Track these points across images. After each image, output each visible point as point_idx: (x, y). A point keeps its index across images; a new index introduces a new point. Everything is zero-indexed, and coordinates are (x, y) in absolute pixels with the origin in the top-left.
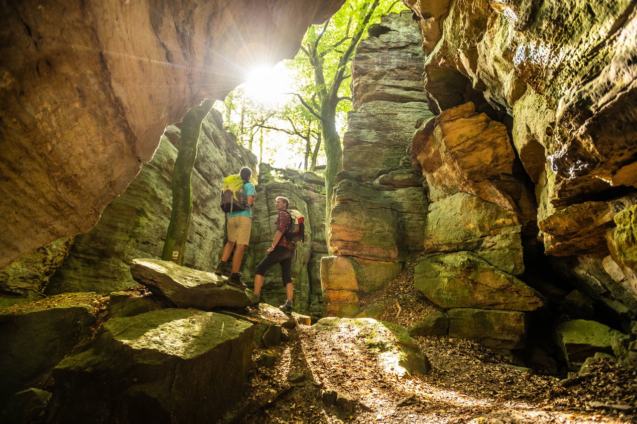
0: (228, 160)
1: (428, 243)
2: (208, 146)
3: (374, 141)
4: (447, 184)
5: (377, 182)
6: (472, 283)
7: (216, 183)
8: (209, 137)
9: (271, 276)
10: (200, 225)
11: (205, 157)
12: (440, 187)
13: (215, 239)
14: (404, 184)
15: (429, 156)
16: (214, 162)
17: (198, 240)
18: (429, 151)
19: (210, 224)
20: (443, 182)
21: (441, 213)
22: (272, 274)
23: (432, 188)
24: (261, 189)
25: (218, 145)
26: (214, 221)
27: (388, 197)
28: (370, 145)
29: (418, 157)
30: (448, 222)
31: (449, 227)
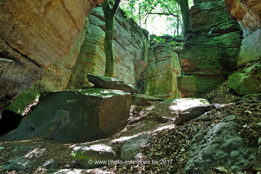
0: (132, 36)
1: (239, 63)
2: (121, 30)
3: (209, 8)
4: (252, 25)
5: (210, 33)
6: (258, 79)
7: (127, 48)
8: (121, 25)
9: (160, 94)
10: (122, 69)
11: (120, 35)
12: (248, 28)
13: (130, 76)
14: (228, 31)
15: (236, 10)
16: (125, 37)
17: (121, 77)
18: (235, 7)
19: (126, 69)
20: (249, 25)
21: (248, 44)
22: (160, 92)
23: (244, 30)
24: (151, 49)
25: (126, 28)
26: (128, 67)
27: (217, 40)
28: (206, 11)
29: (231, 12)
30: (252, 48)
31: (252, 51)
